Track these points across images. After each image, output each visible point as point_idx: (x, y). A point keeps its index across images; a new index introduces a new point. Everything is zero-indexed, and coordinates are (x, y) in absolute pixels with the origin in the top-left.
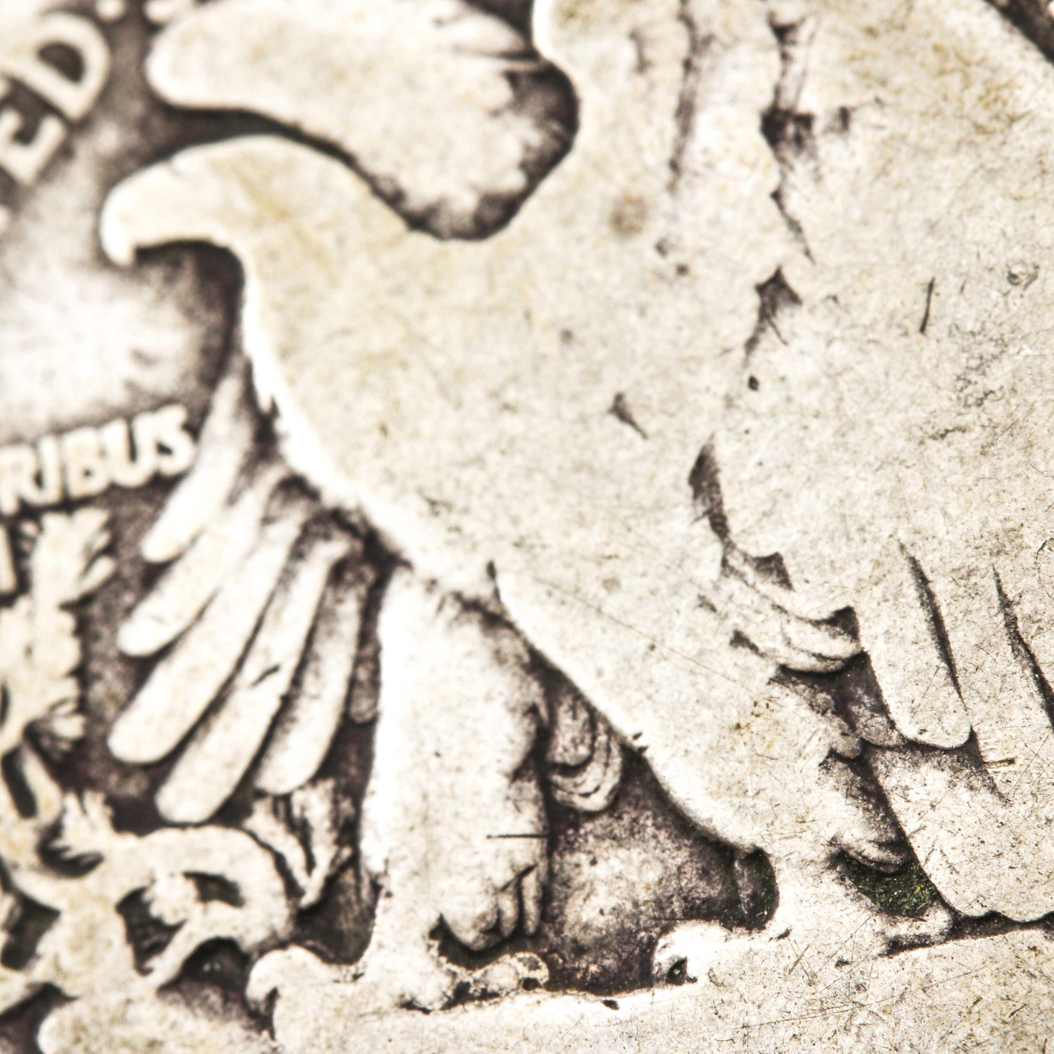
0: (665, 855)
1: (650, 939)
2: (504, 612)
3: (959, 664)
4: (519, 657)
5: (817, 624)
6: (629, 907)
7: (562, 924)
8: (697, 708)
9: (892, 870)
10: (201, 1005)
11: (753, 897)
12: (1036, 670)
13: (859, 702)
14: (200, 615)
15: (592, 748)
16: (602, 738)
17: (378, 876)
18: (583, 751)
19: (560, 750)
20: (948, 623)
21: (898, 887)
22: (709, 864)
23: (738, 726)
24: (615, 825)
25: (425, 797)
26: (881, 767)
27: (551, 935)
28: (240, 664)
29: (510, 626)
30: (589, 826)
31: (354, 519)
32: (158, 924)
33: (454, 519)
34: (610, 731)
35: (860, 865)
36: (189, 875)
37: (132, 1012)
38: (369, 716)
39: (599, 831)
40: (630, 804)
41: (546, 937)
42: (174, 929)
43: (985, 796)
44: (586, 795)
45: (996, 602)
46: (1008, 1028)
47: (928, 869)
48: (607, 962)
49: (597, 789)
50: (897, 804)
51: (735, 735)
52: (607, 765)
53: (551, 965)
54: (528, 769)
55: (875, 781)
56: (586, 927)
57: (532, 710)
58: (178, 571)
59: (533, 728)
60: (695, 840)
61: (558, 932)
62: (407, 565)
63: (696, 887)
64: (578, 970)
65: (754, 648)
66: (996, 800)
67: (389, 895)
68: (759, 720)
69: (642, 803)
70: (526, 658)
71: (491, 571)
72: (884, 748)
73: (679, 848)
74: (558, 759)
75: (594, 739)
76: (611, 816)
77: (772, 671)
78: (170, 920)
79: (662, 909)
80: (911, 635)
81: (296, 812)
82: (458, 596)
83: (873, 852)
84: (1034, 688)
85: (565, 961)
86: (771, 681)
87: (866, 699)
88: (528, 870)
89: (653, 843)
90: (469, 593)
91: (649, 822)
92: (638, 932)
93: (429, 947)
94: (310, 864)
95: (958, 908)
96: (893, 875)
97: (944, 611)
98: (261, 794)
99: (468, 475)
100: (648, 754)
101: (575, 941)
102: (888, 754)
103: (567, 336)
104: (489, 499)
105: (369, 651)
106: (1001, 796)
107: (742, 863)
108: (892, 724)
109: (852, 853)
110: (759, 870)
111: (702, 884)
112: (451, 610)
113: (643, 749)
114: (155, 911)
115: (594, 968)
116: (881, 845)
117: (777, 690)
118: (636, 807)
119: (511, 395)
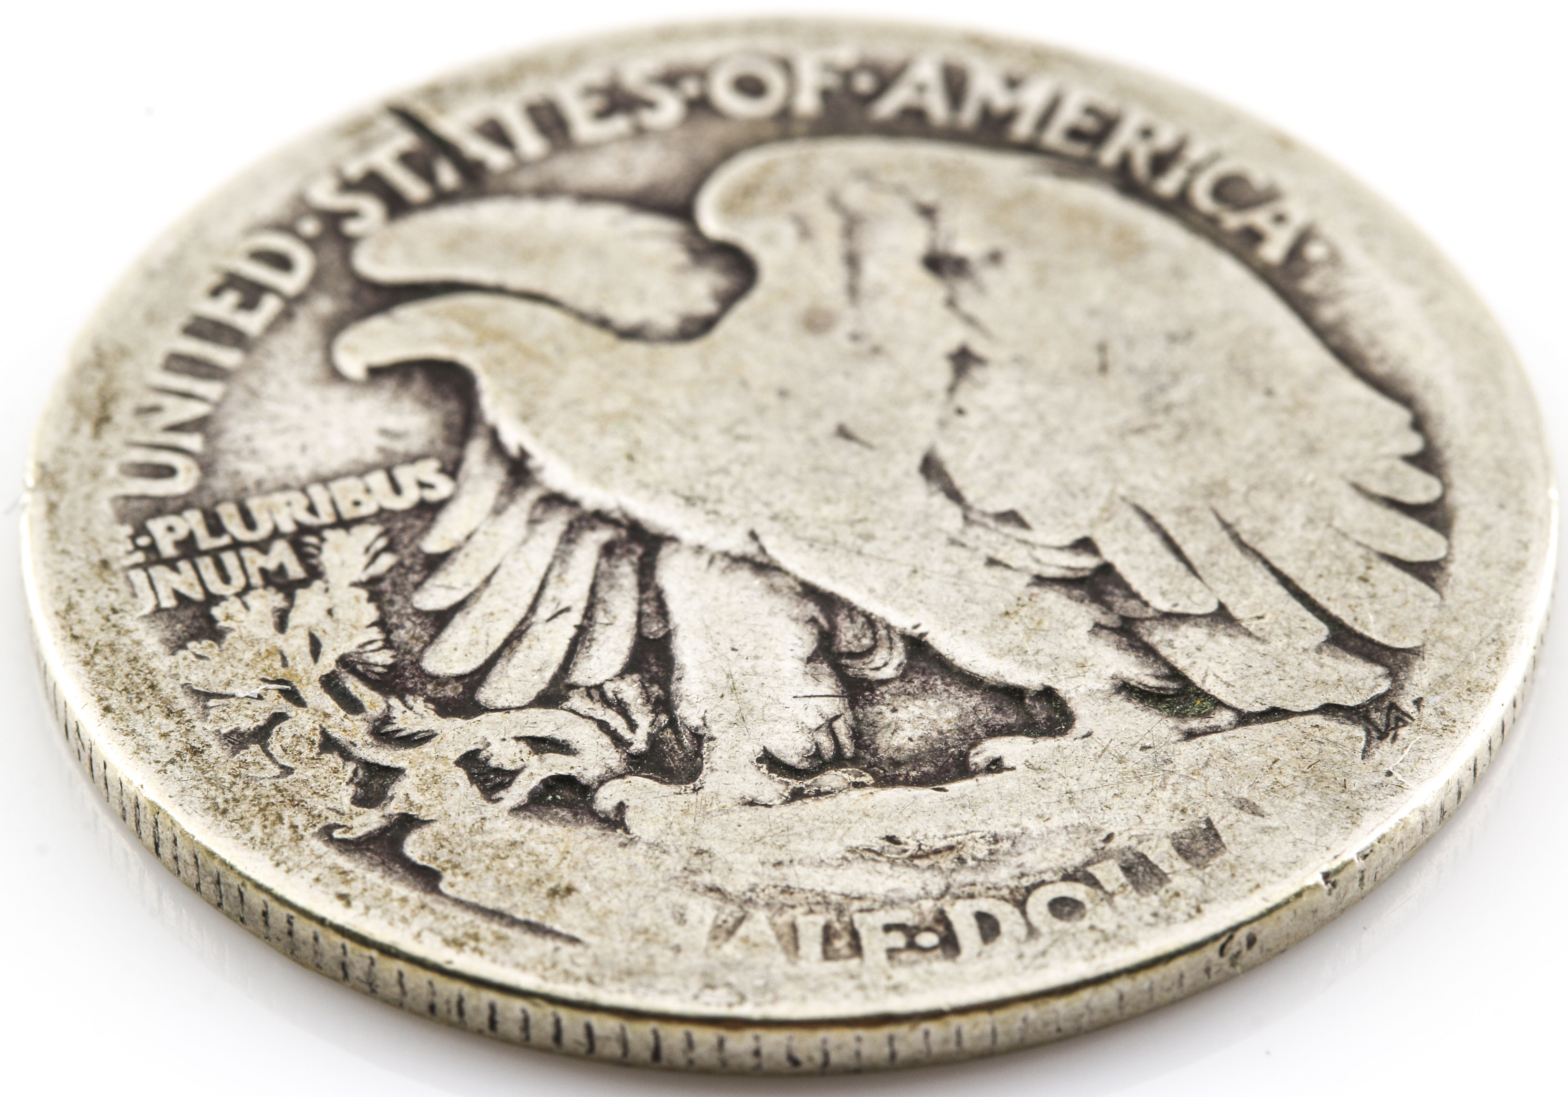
0: (960, 701)
1: (961, 752)
2: (771, 560)
3: (1196, 563)
4: (791, 588)
5: (1061, 549)
6: (935, 734)
7: (876, 749)
8: (966, 605)
9: (1171, 692)
10: (552, 818)
11: (1049, 718)
12: (1266, 562)
13: (1112, 594)
14: (487, 581)
15: (874, 639)
16: (883, 632)
17: (697, 729)
18: (867, 642)
19: (844, 643)
20: (1178, 540)
21: (1179, 704)
22: (1001, 703)
23: (1007, 613)
24: (908, 686)
25: (729, 676)
26: (1142, 631)
27: (868, 757)
28: (533, 609)
29: (778, 569)
30: (884, 689)
31: (616, 515)
32: (499, 771)
33: (710, 506)
34: (888, 627)
35: (1141, 692)
36: (518, 739)
37: (488, 826)
38: (661, 634)
39: (894, 691)
40: (918, 673)
41: (864, 758)
42: (514, 774)
43: (1243, 639)
44: (878, 669)
45: (1217, 526)
46: (1308, 775)
47: (1206, 688)
48: (925, 769)
49: (885, 664)
50: (1164, 651)
51: (1006, 619)
52: (891, 648)
53: (873, 774)
54: (818, 656)
55: (1140, 640)
56: (899, 749)
57: (813, 621)
58: (460, 556)
59: (815, 631)
60: (985, 690)
61: (874, 754)
62: (673, 539)
63: (993, 718)
64: (900, 775)
65: (1007, 567)
66: (1254, 641)
67: (712, 739)
68: (1025, 609)
69: (928, 671)
70: (799, 589)
71: (754, 536)
72: (1142, 620)
73: (971, 696)
74: (844, 649)
75: (875, 633)
76: (902, 681)
77: (1027, 579)
78: (508, 767)
79: (966, 734)
80: (1147, 549)
81: (610, 695)
82: (726, 554)
83: (1153, 682)
84: (1267, 573)
85: (885, 771)
86: (1029, 585)
87: (1117, 591)
88: (837, 718)
89: (946, 695)
90: (736, 551)
91: (939, 682)
92: (947, 749)
93: (759, 768)
94: (633, 726)
95: (1240, 707)
96: (1172, 696)
97: (1172, 533)
98: (574, 687)
99: (715, 480)
100: (928, 638)
101: (891, 758)
102: (1148, 623)
103: (783, 394)
104: (739, 492)
105: (651, 594)
106: (1258, 639)
107: (1031, 698)
108: (1146, 604)
109: (1133, 683)
110: (1049, 702)
111: (998, 716)
112: (721, 563)
113: (923, 635)
114: (493, 763)
115: (913, 773)
116: (1157, 677)
117: (1035, 590)
118: (924, 674)
119: (741, 430)
